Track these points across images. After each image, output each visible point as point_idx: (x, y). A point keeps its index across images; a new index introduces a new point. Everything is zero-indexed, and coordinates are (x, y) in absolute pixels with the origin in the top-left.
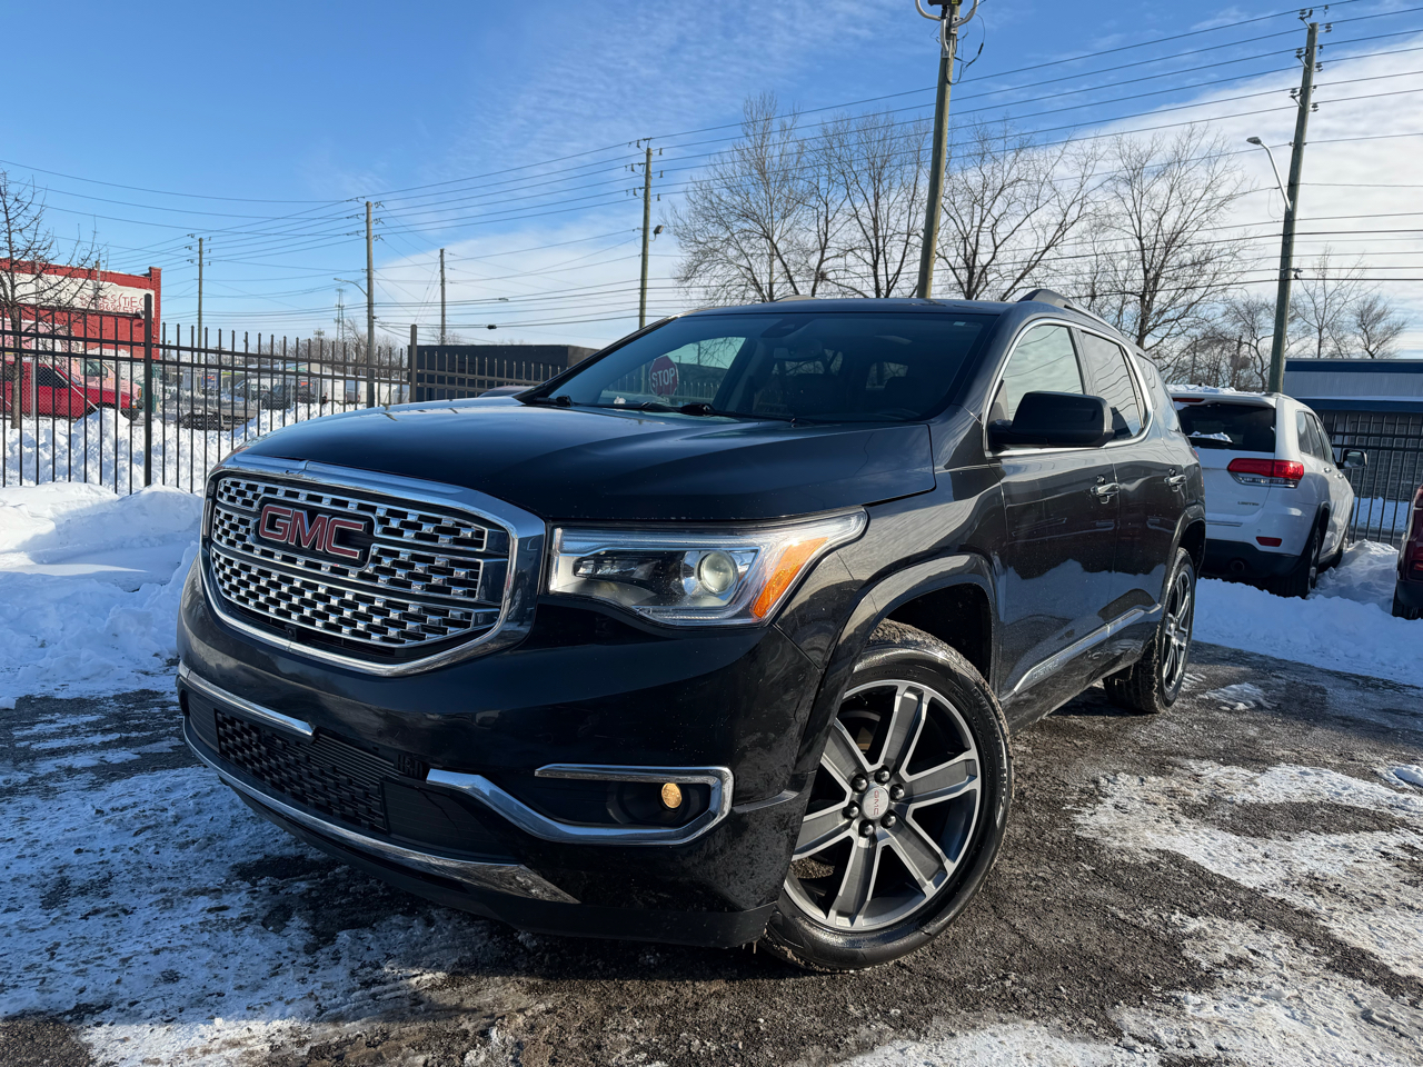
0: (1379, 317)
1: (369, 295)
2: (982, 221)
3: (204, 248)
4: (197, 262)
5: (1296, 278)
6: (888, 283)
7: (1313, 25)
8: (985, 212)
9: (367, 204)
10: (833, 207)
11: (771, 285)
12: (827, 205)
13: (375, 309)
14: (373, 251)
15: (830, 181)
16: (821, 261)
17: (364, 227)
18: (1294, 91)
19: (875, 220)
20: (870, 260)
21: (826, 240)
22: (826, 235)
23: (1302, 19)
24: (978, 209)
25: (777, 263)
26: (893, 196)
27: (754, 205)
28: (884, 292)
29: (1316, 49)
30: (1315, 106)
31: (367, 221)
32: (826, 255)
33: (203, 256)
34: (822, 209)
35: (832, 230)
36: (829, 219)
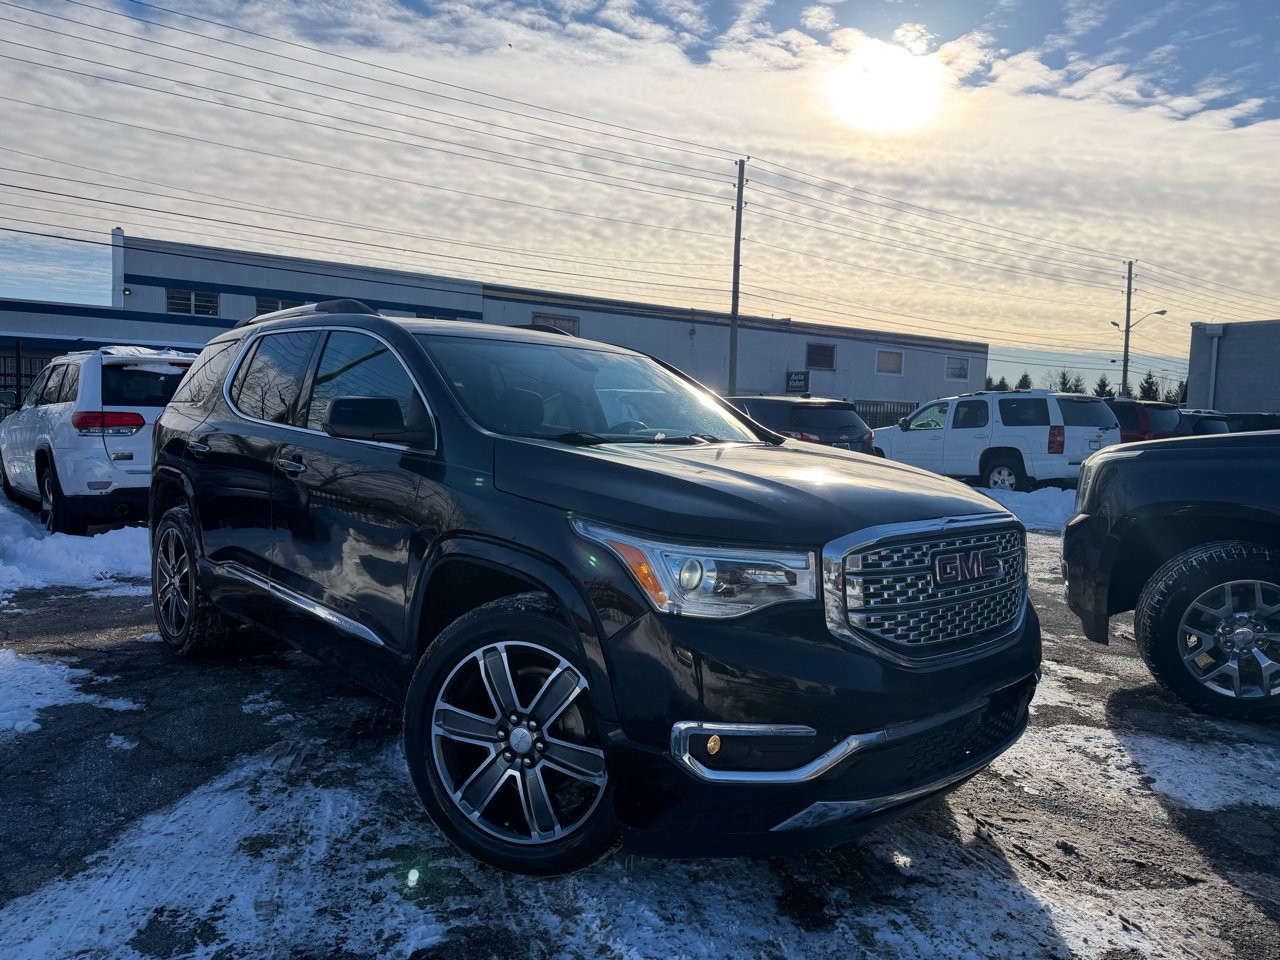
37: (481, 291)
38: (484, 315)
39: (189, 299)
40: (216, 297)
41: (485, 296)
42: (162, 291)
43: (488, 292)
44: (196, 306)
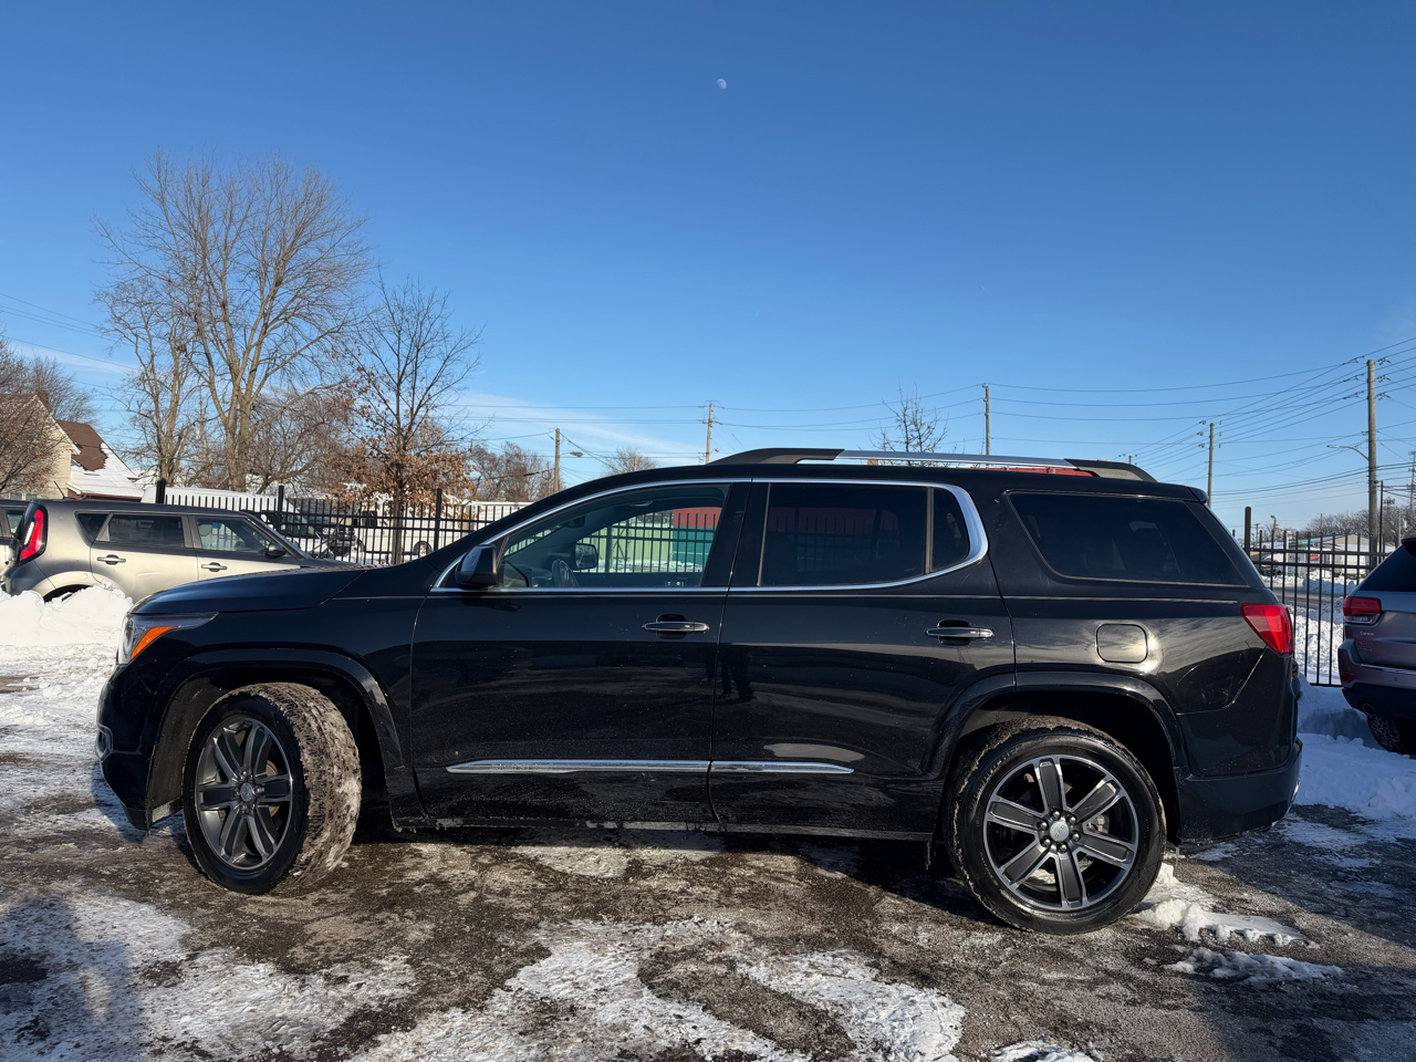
1: (1371, 458)
3: (1215, 432)
4: (1208, 446)
9: (1368, 363)
13: (1377, 472)
14: (1375, 411)
17: (1366, 387)
31: (1369, 381)
33: (1214, 440)
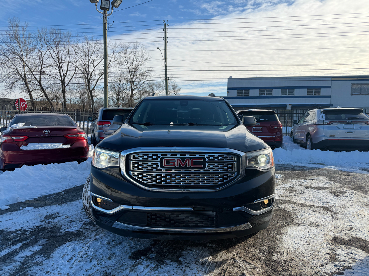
0: (176, 87)
2: (89, 60)
5: (169, 79)
6: (64, 75)
7: (165, 24)
8: (90, 58)
10: (43, 53)
11: (25, 75)
12: (41, 52)
15: (42, 45)
16: (41, 69)
18: (163, 38)
19: (58, 58)
20: (58, 69)
21: (42, 62)
22: (42, 61)
23: (163, 22)
24: (87, 57)
25: (26, 68)
26: (62, 52)
27: (16, 50)
28: (63, 77)
29: (167, 29)
30: (167, 42)
32: (43, 66)
34: (40, 53)
35: (44, 60)
36: (43, 56)
37: (331, 79)
38: (331, 87)
39: (242, 92)
40: (249, 91)
41: (332, 80)
42: (236, 91)
43: (333, 79)
44: (244, 94)
